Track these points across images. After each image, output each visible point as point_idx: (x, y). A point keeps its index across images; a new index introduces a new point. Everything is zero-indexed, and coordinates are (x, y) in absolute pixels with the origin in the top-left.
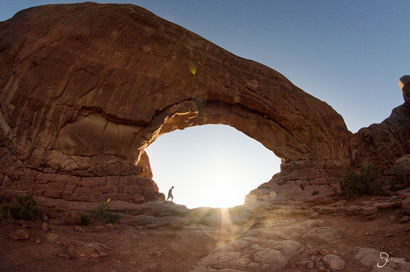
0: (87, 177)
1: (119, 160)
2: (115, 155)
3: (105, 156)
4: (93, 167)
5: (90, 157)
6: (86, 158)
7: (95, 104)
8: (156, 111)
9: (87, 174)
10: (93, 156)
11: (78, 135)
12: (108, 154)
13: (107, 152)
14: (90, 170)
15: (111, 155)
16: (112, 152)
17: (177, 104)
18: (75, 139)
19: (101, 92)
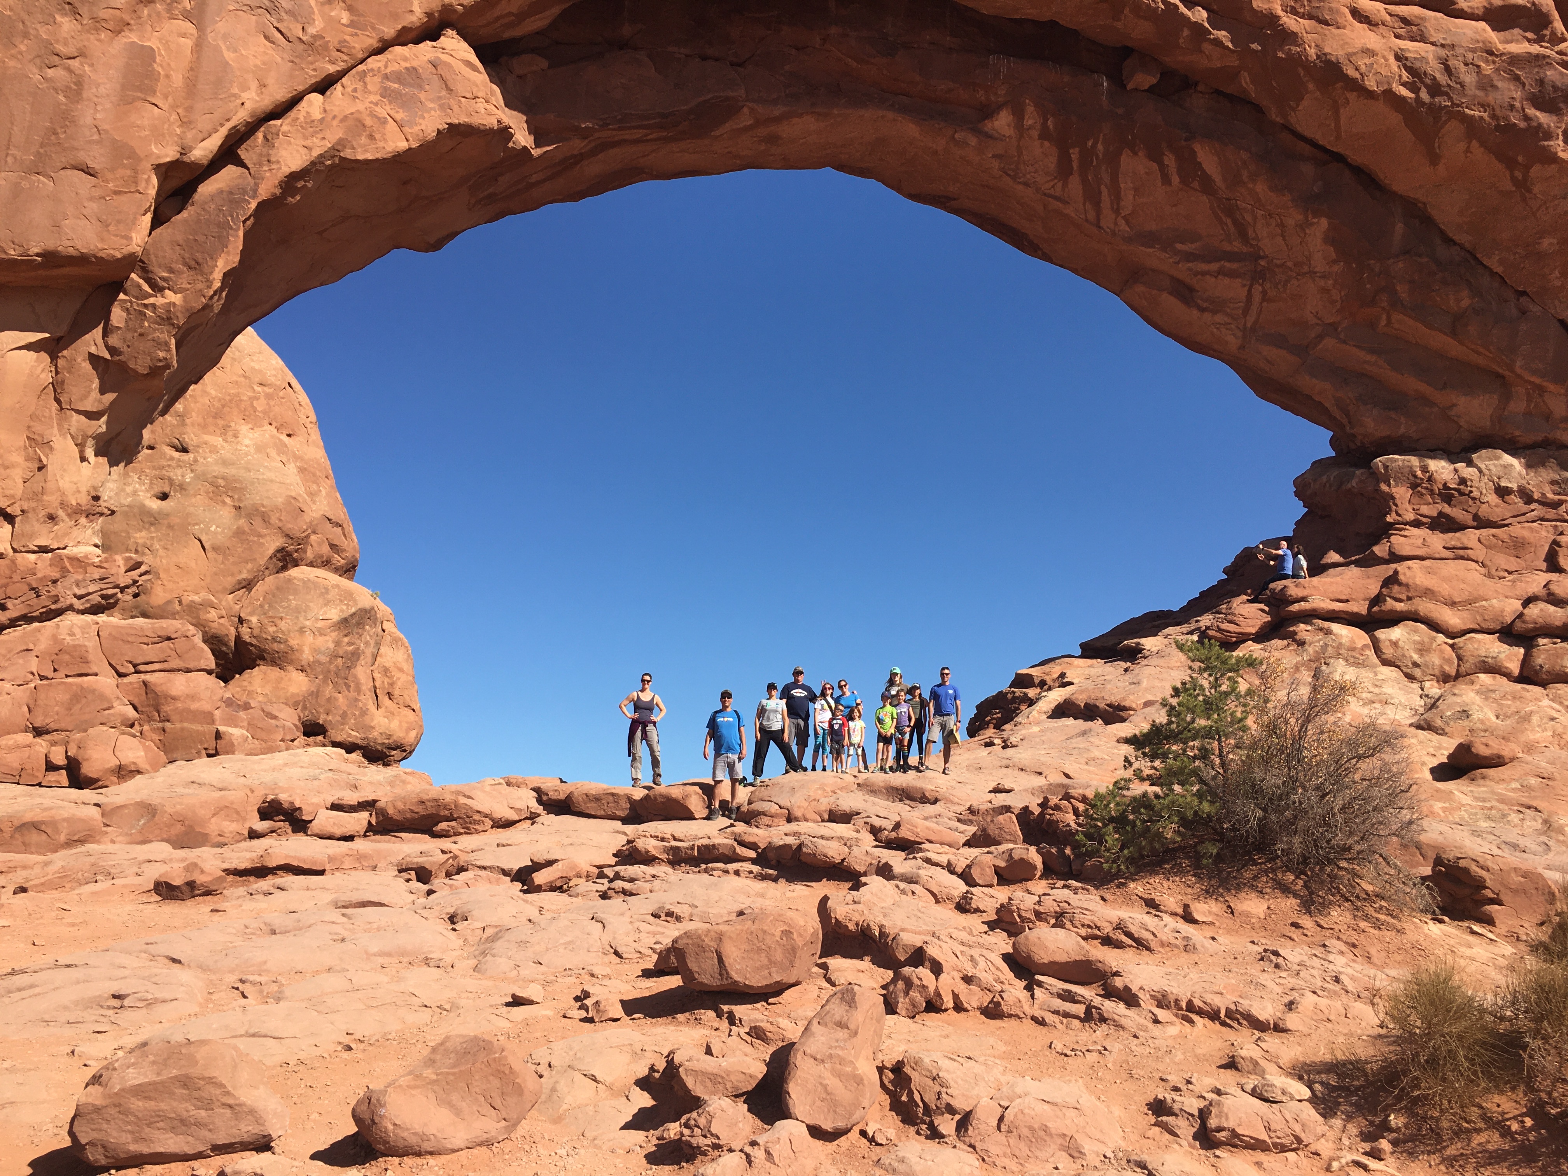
8: (165, 171)
17: (323, 86)
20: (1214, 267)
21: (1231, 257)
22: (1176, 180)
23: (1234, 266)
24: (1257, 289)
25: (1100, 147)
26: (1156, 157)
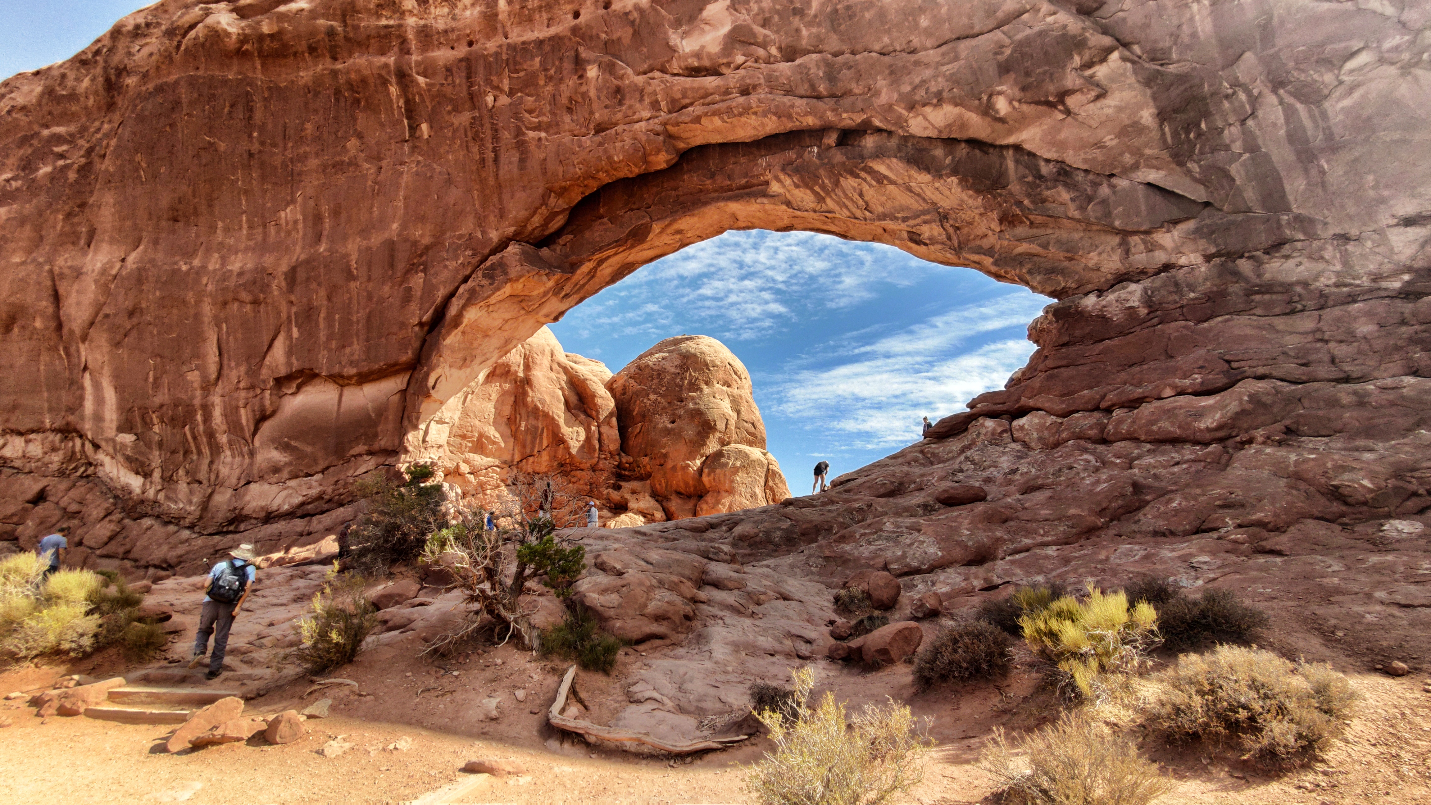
0: (322, 513)
1: (381, 460)
2: (370, 453)
3: (349, 461)
4: (329, 490)
5: (323, 472)
6: (315, 477)
7: (296, 365)
9: (326, 507)
10: (327, 468)
11: (289, 438)
12: (355, 456)
13: (353, 452)
14: (327, 497)
15: (360, 455)
16: (361, 448)
18: (285, 447)
19: (295, 332)
20: (918, 221)
21: (924, 212)
22: (874, 183)
23: (928, 217)
24: (947, 226)
25: (827, 181)
26: (857, 176)
